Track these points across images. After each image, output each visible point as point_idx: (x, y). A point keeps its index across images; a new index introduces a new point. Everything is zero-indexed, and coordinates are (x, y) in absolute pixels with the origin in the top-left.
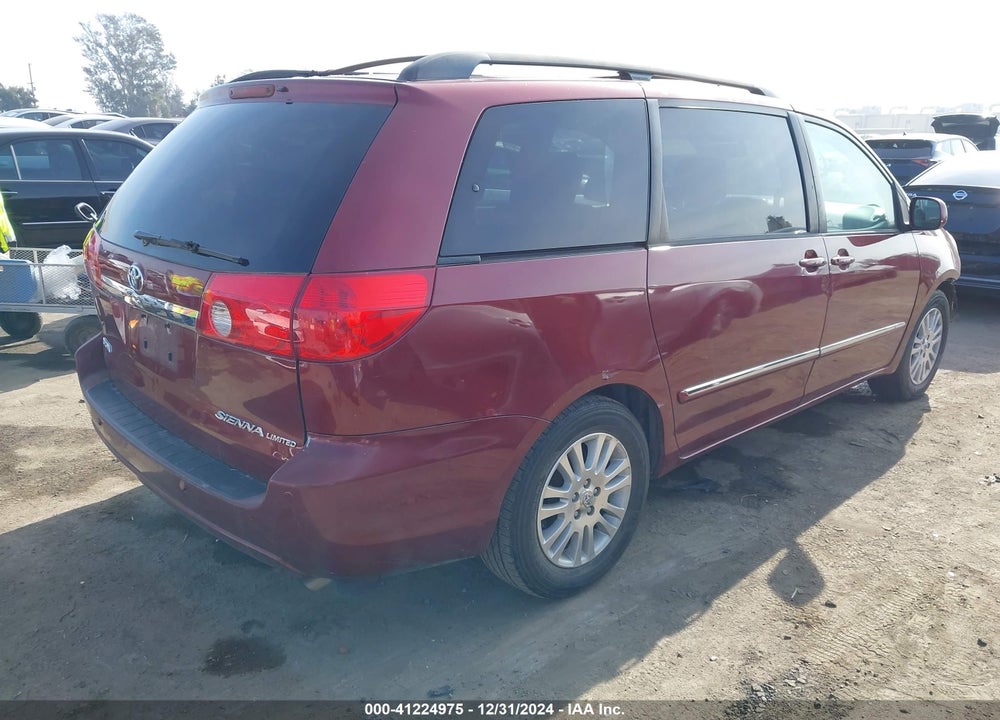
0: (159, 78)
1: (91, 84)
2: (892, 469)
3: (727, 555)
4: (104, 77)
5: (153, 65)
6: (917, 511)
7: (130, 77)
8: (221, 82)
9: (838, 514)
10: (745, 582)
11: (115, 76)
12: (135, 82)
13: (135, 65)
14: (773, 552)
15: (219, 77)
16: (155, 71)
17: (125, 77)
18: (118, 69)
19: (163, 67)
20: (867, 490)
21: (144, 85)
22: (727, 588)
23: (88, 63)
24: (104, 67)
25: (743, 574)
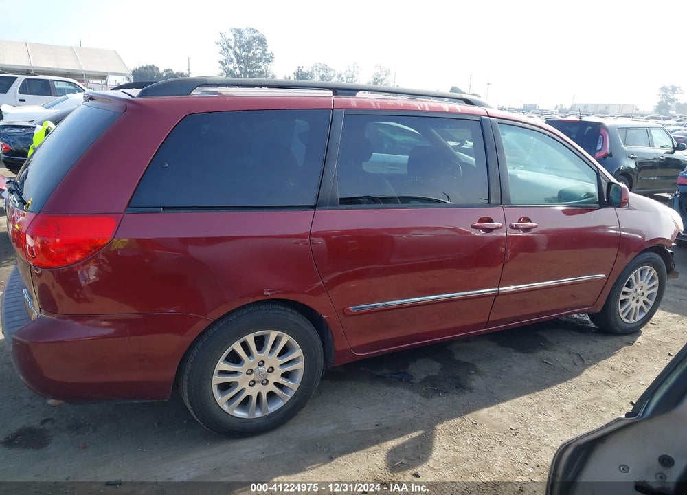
0: (263, 68)
1: (222, 71)
2: (559, 386)
3: (377, 427)
4: (231, 66)
5: (260, 60)
6: (550, 419)
7: (246, 67)
8: (300, 71)
9: (484, 412)
10: (373, 448)
11: (237, 66)
12: (248, 70)
13: (249, 59)
14: (413, 430)
15: (299, 67)
16: (261, 63)
17: (242, 66)
18: (239, 62)
19: (266, 61)
20: (525, 399)
21: (253, 72)
22: (355, 451)
23: (222, 58)
24: (231, 60)
25: (375, 443)
